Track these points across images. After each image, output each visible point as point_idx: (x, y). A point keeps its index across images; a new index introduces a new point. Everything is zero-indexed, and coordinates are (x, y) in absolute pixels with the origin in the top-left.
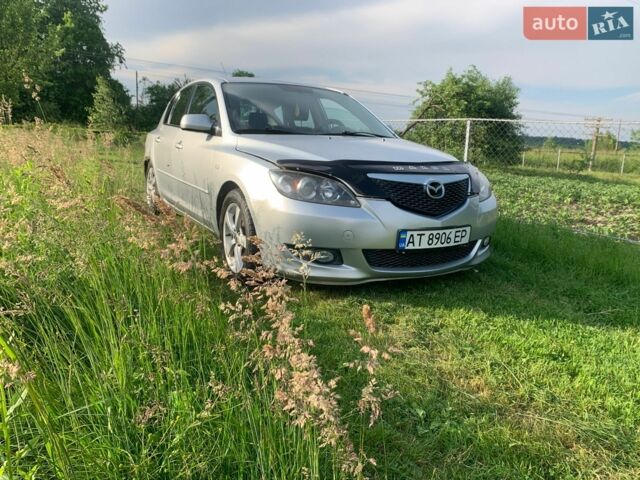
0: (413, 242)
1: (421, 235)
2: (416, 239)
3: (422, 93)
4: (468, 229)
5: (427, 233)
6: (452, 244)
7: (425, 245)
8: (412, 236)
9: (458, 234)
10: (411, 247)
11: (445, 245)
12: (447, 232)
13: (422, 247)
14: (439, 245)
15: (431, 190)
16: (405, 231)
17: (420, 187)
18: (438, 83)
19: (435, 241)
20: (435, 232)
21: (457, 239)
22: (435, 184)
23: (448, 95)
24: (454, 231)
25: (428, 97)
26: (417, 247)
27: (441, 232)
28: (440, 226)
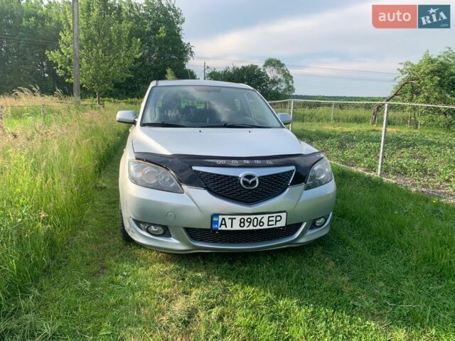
0: (225, 224)
1: (232, 219)
2: (228, 222)
3: (401, 71)
4: (284, 215)
5: (238, 218)
6: (265, 227)
7: (236, 227)
8: (223, 219)
9: (270, 219)
10: (223, 228)
11: (258, 227)
12: (259, 217)
13: (234, 228)
14: (251, 227)
15: (244, 182)
16: (217, 215)
17: (236, 179)
18: (416, 62)
19: (247, 224)
20: (246, 217)
21: (270, 223)
22: (249, 177)
23: (424, 73)
24: (266, 216)
25: (407, 75)
26: (229, 228)
27: (252, 217)
28: (251, 212)
